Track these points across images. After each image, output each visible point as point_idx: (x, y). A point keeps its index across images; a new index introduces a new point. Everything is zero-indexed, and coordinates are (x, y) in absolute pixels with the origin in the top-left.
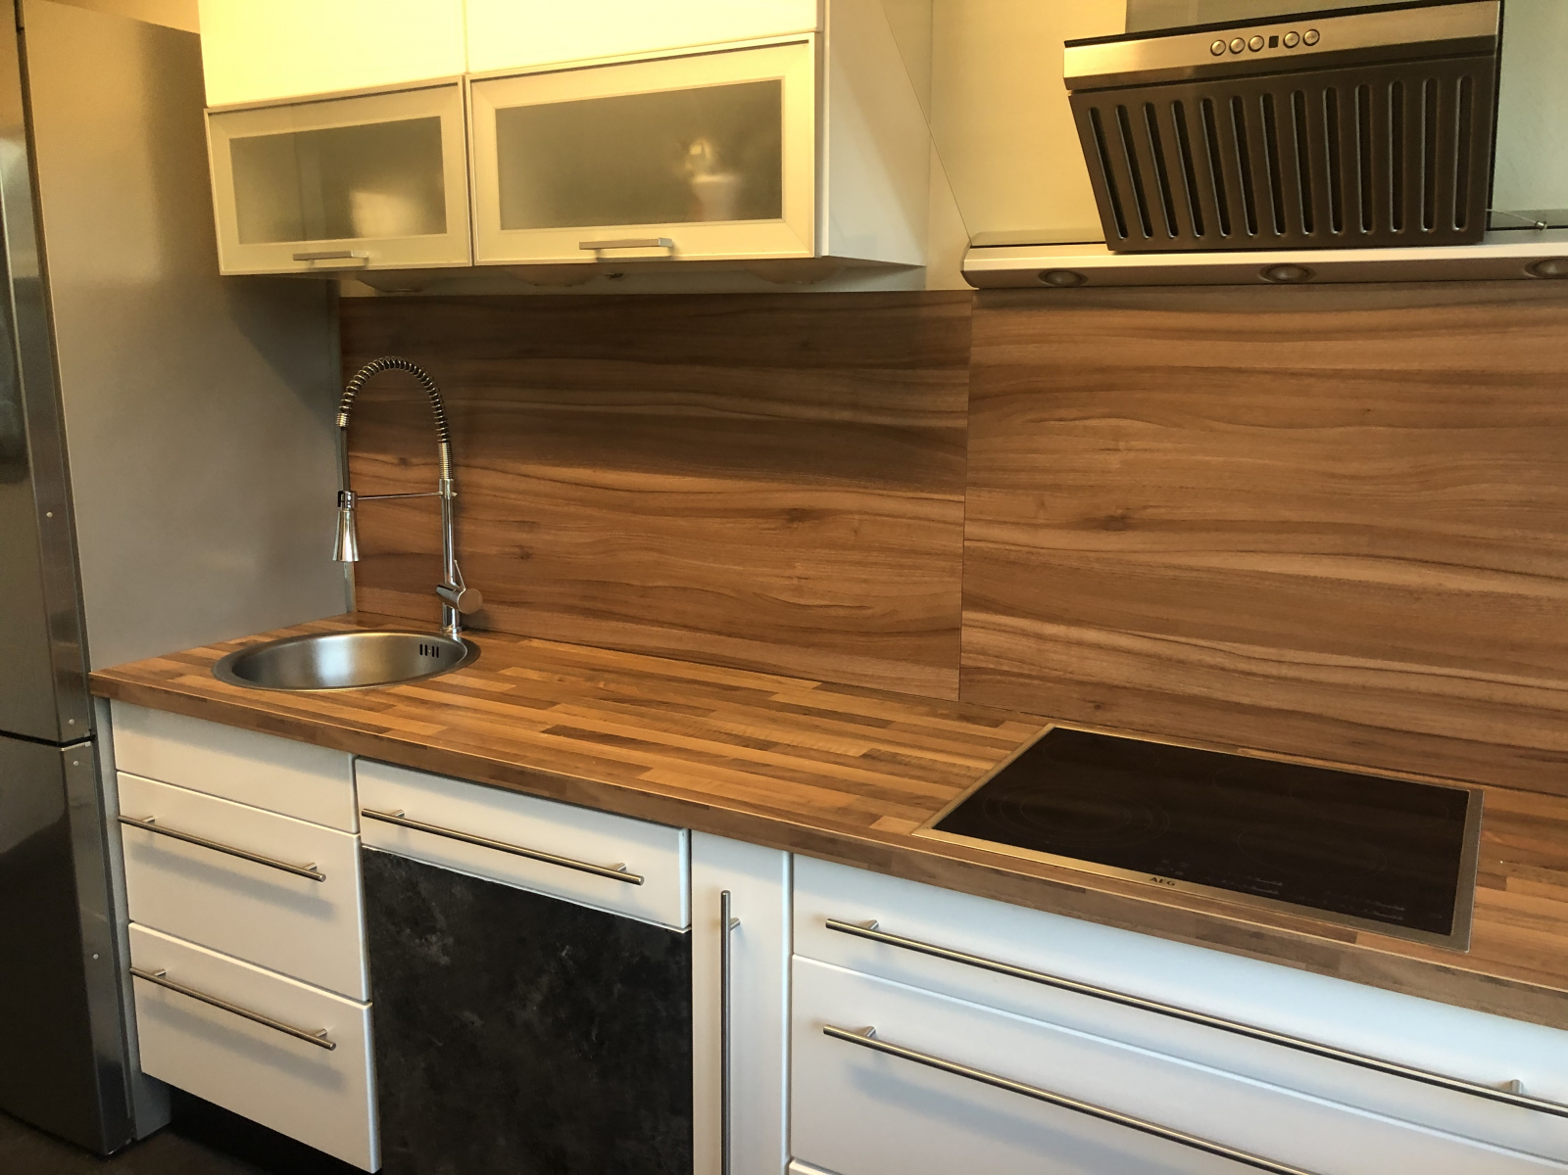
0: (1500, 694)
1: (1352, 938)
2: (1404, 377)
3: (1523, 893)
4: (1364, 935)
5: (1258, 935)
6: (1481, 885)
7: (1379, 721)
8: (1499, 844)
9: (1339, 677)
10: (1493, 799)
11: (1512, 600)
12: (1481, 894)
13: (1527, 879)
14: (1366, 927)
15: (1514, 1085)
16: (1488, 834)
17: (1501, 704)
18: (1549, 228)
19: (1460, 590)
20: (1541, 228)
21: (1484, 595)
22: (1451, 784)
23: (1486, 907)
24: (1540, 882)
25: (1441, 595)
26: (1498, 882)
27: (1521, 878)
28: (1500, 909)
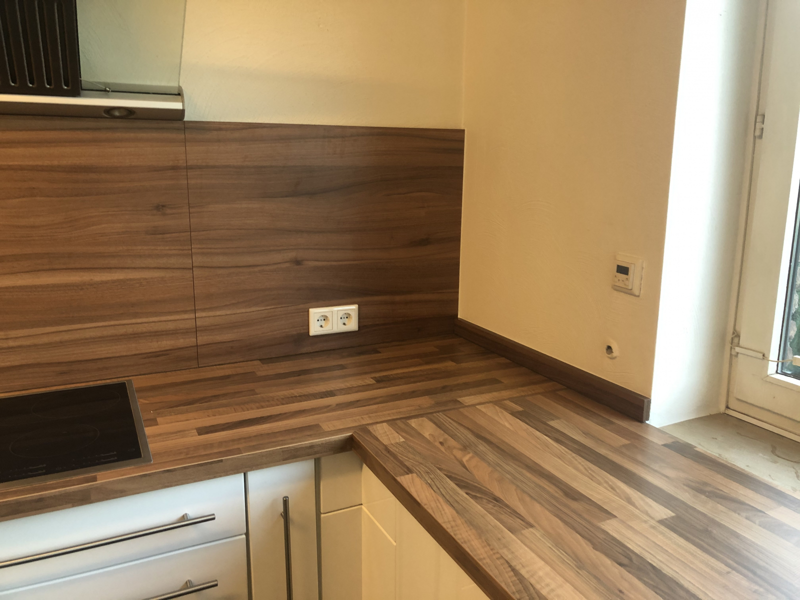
0: (130, 330)
1: (94, 479)
2: (51, 169)
3: (167, 423)
4: (99, 474)
5: (40, 500)
6: (147, 426)
7: (73, 358)
8: (147, 404)
9: (45, 340)
10: (137, 382)
11: (128, 282)
12: (148, 431)
13: (166, 416)
14: (99, 470)
15: (185, 516)
16: (141, 400)
17: (131, 334)
18: (112, 91)
19: (102, 281)
20: (108, 91)
21: (114, 282)
22: (115, 381)
23: (155, 436)
24: (171, 415)
25: (92, 285)
26: (153, 422)
27: (162, 417)
28: (160, 435)
